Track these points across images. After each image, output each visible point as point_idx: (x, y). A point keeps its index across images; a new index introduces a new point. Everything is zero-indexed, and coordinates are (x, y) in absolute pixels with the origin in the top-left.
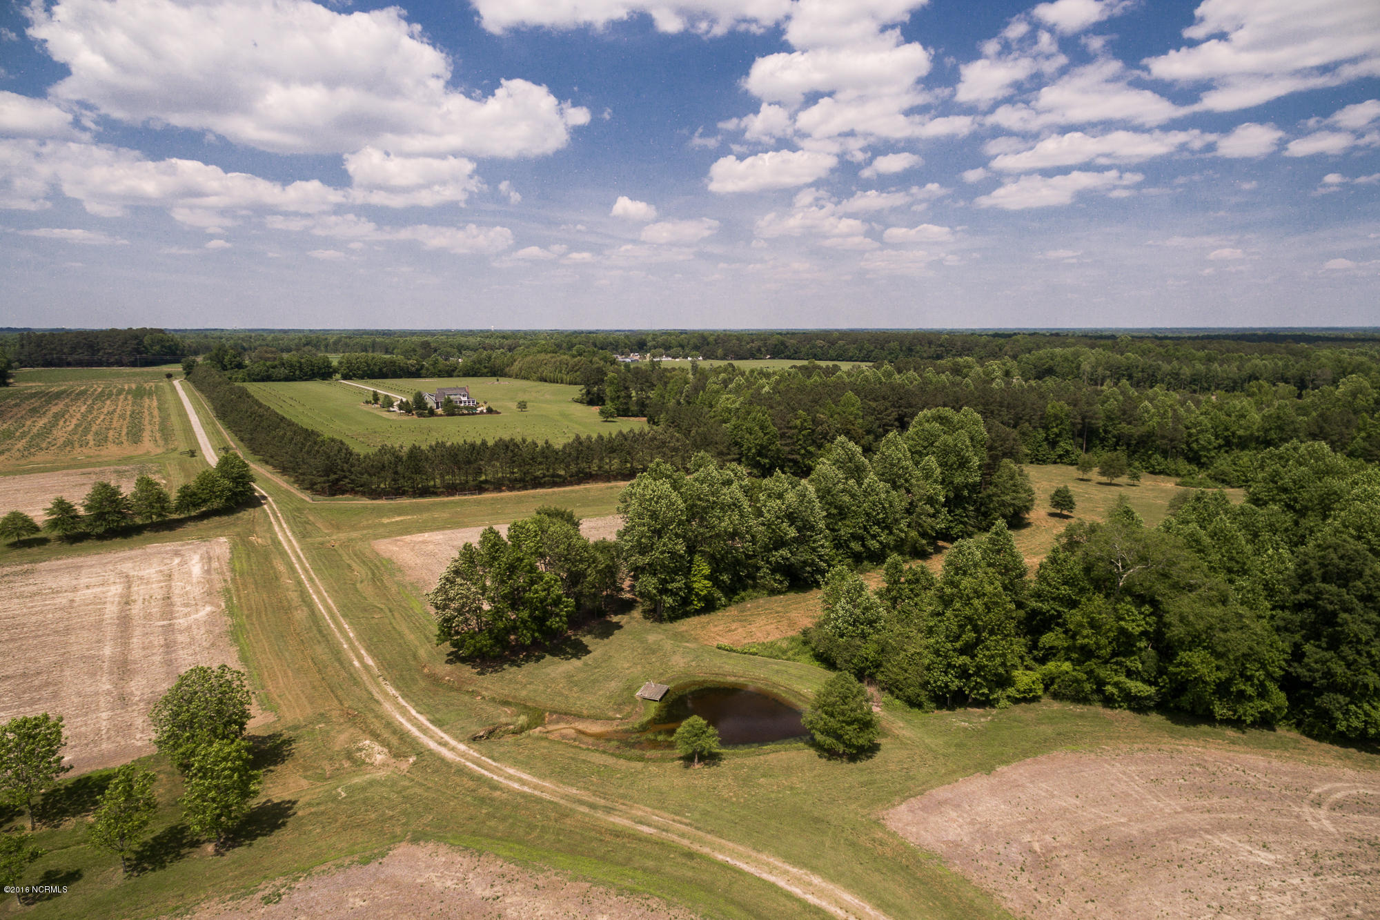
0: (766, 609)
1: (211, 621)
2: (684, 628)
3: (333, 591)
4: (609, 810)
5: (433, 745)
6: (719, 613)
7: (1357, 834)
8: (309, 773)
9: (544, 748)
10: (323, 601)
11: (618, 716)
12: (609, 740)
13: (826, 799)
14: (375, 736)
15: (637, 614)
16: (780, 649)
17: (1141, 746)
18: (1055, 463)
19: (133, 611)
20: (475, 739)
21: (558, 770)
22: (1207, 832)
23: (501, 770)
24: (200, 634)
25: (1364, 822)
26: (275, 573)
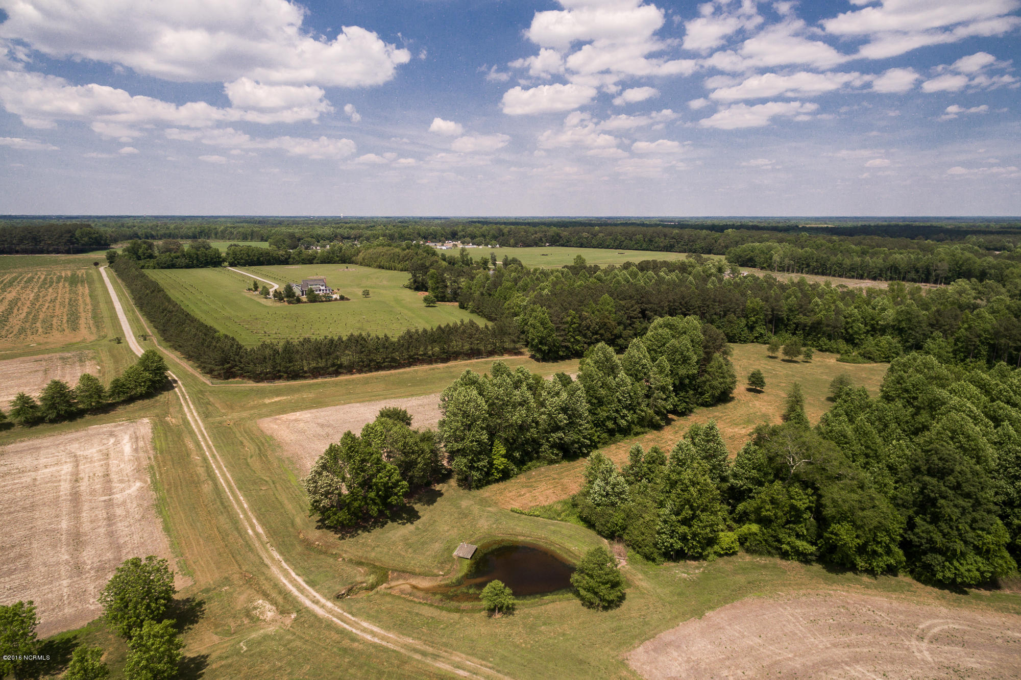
0: (546, 476)
1: (141, 497)
2: (487, 494)
3: (232, 467)
4: (436, 657)
5: (308, 603)
6: (513, 481)
7: (946, 663)
8: (219, 630)
9: (388, 603)
10: (224, 475)
11: (441, 573)
12: (434, 594)
13: (587, 644)
14: (266, 596)
15: (453, 482)
16: (555, 511)
17: (805, 591)
18: (753, 342)
19: (82, 488)
20: (339, 597)
21: (399, 622)
22: (847, 663)
23: (358, 624)
24: (133, 507)
25: (951, 653)
26: (186, 450)
